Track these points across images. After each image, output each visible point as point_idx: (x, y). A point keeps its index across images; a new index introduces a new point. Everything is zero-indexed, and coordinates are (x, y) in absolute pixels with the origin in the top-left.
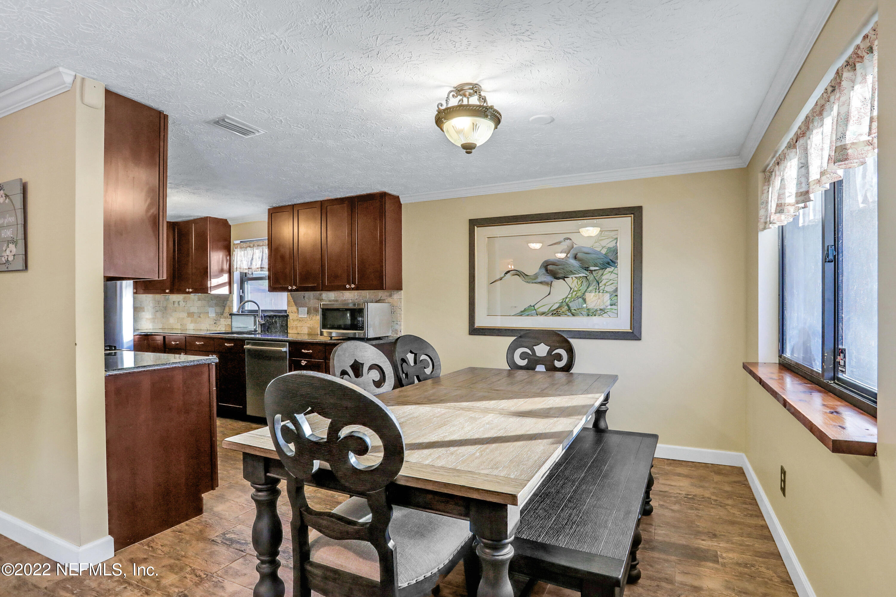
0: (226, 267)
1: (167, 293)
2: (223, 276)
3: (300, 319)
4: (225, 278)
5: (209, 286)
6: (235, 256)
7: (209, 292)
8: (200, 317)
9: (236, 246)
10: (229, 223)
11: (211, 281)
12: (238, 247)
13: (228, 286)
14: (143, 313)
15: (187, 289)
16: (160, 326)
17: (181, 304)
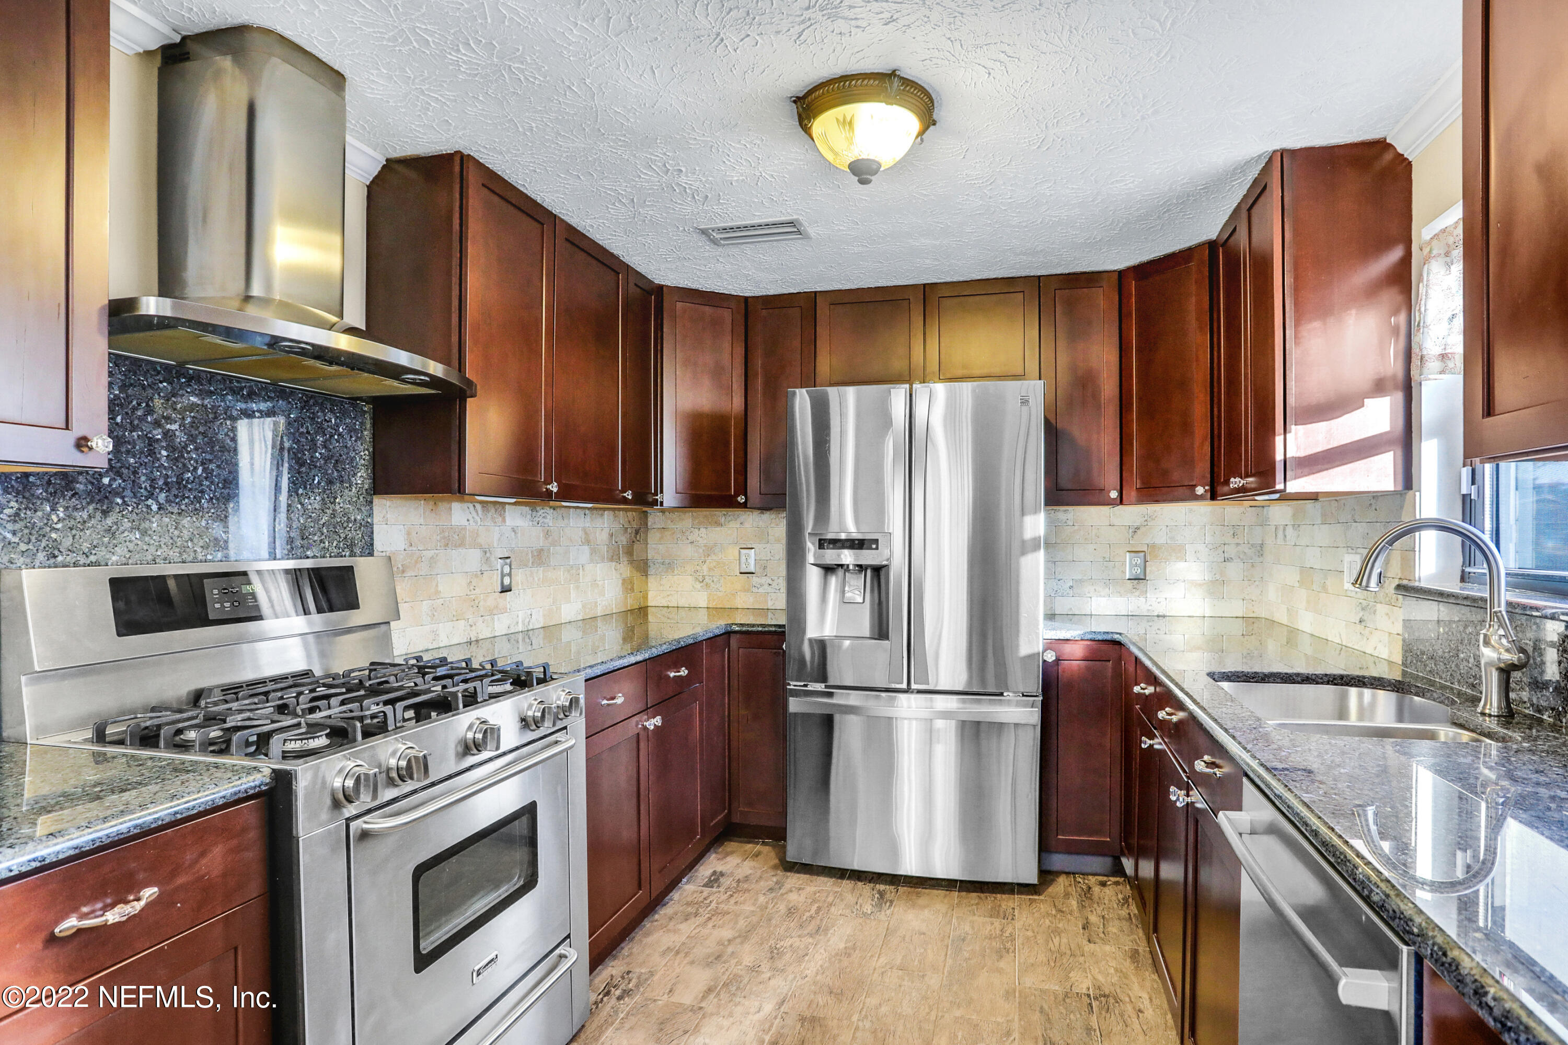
1: (1200, 497)
2: (1363, 405)
4: (1381, 414)
5: (1279, 457)
6: (1423, 302)
7: (1279, 486)
8: (1324, 588)
9: (1426, 251)
10: (1400, 150)
11: (1288, 436)
12: (1435, 252)
13: (1392, 453)
14: (1181, 565)
15: (1232, 480)
16: (1237, 608)
17: (1288, 537)
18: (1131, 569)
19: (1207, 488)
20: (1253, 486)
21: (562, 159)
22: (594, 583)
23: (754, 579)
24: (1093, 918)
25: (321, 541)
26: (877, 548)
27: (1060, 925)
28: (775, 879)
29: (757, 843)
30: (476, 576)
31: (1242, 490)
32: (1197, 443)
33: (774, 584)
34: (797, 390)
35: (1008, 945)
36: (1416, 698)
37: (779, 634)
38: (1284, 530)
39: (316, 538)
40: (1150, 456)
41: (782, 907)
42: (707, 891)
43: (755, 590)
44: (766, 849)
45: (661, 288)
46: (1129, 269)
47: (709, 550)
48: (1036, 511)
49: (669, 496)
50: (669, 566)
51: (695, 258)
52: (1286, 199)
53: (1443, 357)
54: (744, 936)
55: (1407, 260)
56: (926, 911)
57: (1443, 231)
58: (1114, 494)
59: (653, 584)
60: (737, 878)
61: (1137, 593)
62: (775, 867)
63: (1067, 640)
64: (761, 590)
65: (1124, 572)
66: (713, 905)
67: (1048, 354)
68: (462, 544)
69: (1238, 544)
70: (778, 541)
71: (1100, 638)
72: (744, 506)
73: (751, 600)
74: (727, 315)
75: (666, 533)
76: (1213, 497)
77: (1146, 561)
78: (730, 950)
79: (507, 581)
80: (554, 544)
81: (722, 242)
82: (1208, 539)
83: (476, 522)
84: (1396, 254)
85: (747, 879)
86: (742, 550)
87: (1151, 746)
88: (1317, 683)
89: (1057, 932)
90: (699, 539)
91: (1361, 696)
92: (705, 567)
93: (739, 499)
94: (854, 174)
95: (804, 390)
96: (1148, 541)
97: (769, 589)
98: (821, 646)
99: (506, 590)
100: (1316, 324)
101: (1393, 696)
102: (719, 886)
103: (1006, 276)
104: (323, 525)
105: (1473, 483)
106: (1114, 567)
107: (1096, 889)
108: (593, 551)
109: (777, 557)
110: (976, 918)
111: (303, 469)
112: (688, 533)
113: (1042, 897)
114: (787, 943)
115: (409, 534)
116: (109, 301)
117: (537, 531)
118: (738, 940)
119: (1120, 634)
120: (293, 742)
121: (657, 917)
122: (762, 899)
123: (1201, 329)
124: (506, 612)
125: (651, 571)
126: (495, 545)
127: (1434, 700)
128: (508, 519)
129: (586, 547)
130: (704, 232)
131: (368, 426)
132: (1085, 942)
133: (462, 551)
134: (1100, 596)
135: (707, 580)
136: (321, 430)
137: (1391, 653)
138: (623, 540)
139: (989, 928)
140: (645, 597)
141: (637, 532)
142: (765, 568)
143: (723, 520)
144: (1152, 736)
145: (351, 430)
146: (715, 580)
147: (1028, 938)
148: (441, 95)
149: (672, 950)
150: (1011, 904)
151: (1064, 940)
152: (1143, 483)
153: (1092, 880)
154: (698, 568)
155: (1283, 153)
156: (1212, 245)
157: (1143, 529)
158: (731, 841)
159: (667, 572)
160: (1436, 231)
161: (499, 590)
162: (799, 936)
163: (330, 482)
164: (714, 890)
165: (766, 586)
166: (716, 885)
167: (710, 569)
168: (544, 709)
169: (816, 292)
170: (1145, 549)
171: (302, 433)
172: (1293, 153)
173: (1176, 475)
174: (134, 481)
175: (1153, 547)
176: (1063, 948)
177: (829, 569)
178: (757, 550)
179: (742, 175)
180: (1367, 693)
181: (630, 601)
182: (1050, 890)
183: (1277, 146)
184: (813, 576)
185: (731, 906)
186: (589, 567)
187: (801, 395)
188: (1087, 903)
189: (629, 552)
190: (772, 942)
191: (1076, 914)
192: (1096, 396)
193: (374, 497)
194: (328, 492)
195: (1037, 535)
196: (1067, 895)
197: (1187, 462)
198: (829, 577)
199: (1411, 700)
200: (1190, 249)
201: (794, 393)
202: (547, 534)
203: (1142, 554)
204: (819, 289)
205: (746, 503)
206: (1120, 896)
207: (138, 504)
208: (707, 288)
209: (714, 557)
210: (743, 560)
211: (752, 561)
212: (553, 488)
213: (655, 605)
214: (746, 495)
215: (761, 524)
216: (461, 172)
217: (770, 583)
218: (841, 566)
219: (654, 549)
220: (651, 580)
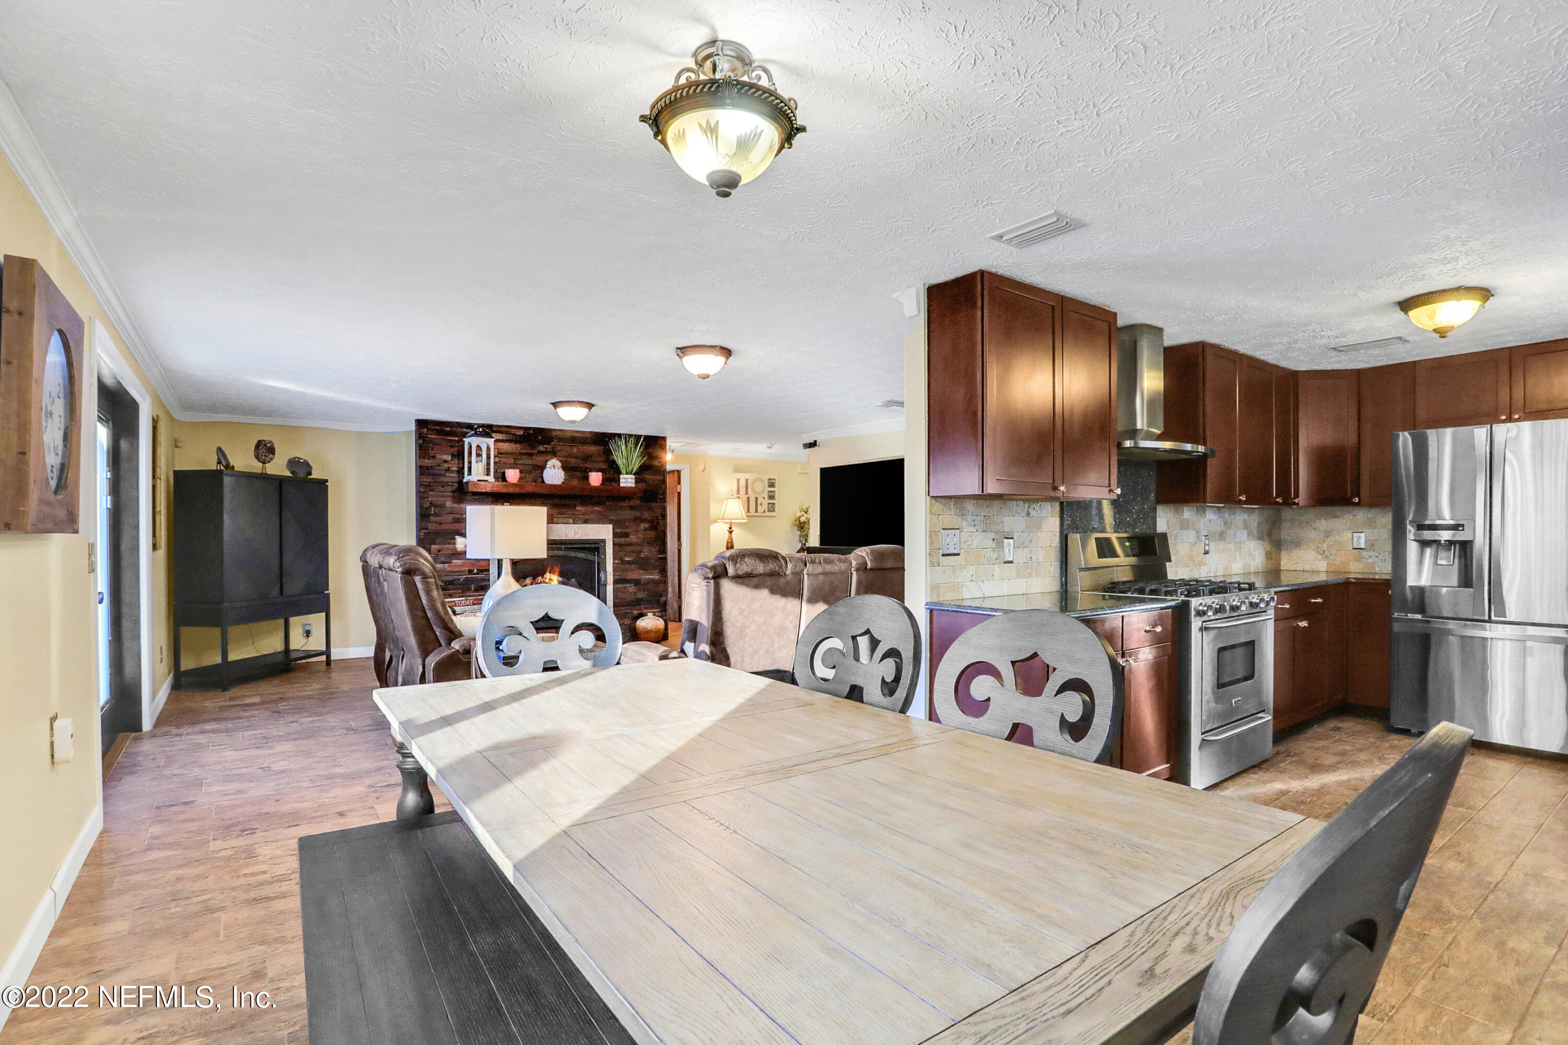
22: (1250, 554)
23: (1364, 553)
25: (1141, 526)
26: (1463, 530)
29: (1367, 719)
30: (1193, 545)
33: (1382, 556)
34: (1401, 433)
37: (1386, 584)
39: (1140, 524)
43: (1365, 559)
45: (1296, 373)
47: (1328, 534)
49: (1302, 500)
50: (1297, 544)
59: (1285, 556)
64: (1371, 559)
68: (1186, 529)
70: (1384, 527)
72: (1358, 504)
73: (1362, 567)
74: (1344, 383)
75: (1295, 523)
79: (1207, 548)
80: (1228, 529)
83: (1194, 518)
86: (1355, 534)
90: (1320, 526)
92: (1325, 545)
93: (1354, 500)
94: (1437, 333)
95: (1406, 433)
97: (1377, 560)
98: (1420, 592)
99: (1206, 553)
104: (1142, 518)
108: (1249, 534)
109: (1382, 538)
112: (1312, 523)
115: (1168, 522)
117: (1220, 522)
120: (1174, 594)
124: (1206, 565)
125: (1284, 547)
126: (1202, 529)
128: (1207, 514)
129: (1245, 531)
130: (1333, 348)
131: (1155, 473)
133: (1188, 531)
135: (1326, 553)
138: (1266, 527)
140: (1279, 564)
141: (1273, 522)
142: (1374, 545)
143: (1340, 514)
145: (1150, 476)
146: (1333, 553)
154: (1319, 545)
158: (1346, 715)
159: (1295, 548)
161: (1203, 553)
163: (1144, 498)
165: (1375, 557)
167: (1329, 546)
168: (1261, 599)
169: (1415, 362)
177: (1424, 544)
178: (1367, 533)
181: (1270, 566)
184: (1412, 548)
186: (1247, 543)
187: (1404, 436)
189: (1270, 535)
193: (1158, 505)
194: (1143, 503)
198: (1425, 549)
201: (1398, 435)
202: (1226, 523)
205: (1359, 502)
208: (1329, 368)
209: (1332, 538)
210: (1355, 540)
211: (1363, 541)
212: (1243, 498)
213: (1285, 568)
214: (1359, 497)
215: (1370, 515)
216: (1203, 351)
217: (1378, 555)
218: (1435, 541)
219: (1286, 533)
220: (1283, 553)
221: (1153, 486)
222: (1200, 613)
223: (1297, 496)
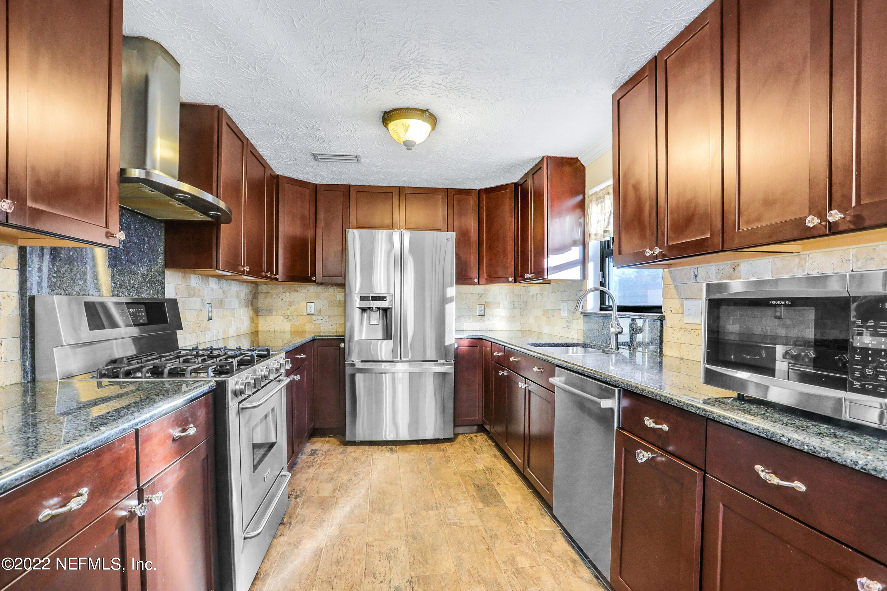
0: (578, 236)
1: (510, 282)
2: (571, 249)
3: (687, 326)
4: (575, 253)
5: (546, 266)
6: (590, 215)
7: (546, 277)
8: (553, 316)
9: (590, 198)
10: (582, 163)
11: (548, 259)
12: (593, 199)
13: (579, 267)
14: (498, 310)
15: (526, 275)
16: (518, 327)
17: (538, 298)
18: (479, 312)
19: (513, 278)
20: (534, 277)
21: (266, 116)
22: (240, 318)
23: (314, 317)
24: (476, 447)
25: (147, 290)
26: (386, 301)
27: (465, 450)
28: (341, 449)
29: (326, 437)
30: (199, 311)
31: (530, 278)
32: (509, 260)
33: (324, 319)
34: (351, 231)
35: (449, 459)
36: (590, 349)
37: (340, 339)
38: (536, 295)
39: (145, 288)
40: (491, 266)
41: (350, 458)
42: (313, 457)
43: (314, 322)
44: (331, 439)
45: (278, 176)
46: (482, 189)
47: (291, 303)
48: (451, 286)
49: (279, 275)
50: (270, 311)
51: (302, 165)
52: (548, 174)
53: (596, 235)
54: (340, 470)
55: (583, 200)
56: (412, 452)
57: (596, 192)
58: (476, 280)
59: (261, 320)
60: (324, 451)
61: (482, 321)
62: (339, 445)
63: (461, 339)
64: (318, 322)
65: (476, 313)
66: (319, 461)
67: (450, 221)
68: (194, 296)
69: (518, 301)
70: (326, 299)
71: (474, 337)
72: (315, 282)
73: (313, 327)
74: (308, 191)
75: (268, 295)
76: (515, 282)
77: (485, 308)
78: (335, 475)
79: (210, 315)
80: (226, 298)
81: (320, 160)
82: (508, 299)
83: (199, 285)
84: (580, 198)
85: (328, 450)
86: (308, 303)
87: (503, 374)
88: (559, 346)
89: (465, 453)
90: (285, 298)
91: (573, 350)
92: (289, 312)
93: (313, 278)
94: (405, 146)
96: (486, 300)
97: (322, 322)
99: (210, 319)
100: (557, 220)
101: (583, 349)
102: (317, 455)
103: (434, 187)
104: (148, 282)
105: (603, 277)
106: (473, 310)
107: (474, 438)
108: (240, 302)
109: (325, 307)
110: (432, 452)
111: (140, 254)
112: (280, 295)
113: (455, 443)
114: (359, 470)
115: (176, 289)
116: (121, 169)
117: (219, 291)
118: (337, 472)
119: (482, 335)
120: (202, 374)
121: (294, 469)
122: (340, 457)
123: (511, 216)
124: (209, 330)
125: (260, 313)
126: (206, 297)
127: (595, 348)
128: (210, 284)
129: (237, 300)
130: (314, 155)
131: (163, 234)
132: (476, 454)
133: (194, 299)
134: (468, 323)
135: (290, 317)
136: (147, 234)
137: (578, 336)
138: (250, 298)
139: (439, 455)
140: (258, 327)
141: (255, 294)
142: (319, 312)
143: (298, 289)
144: (503, 370)
145: (157, 235)
146: (294, 317)
147: (455, 456)
148: (225, 83)
149: (309, 479)
150: (444, 446)
151: (469, 455)
152: (488, 275)
153: (472, 435)
154: (285, 312)
155: (547, 157)
156: (516, 185)
157: (484, 295)
158: (313, 437)
159: (269, 314)
160: (594, 192)
161: (207, 319)
162: (363, 467)
163: (150, 261)
164: (316, 456)
165: (320, 320)
166: (316, 454)
167: (291, 312)
168: (280, 364)
169: (350, 185)
170: (485, 303)
171: (140, 235)
172: (550, 157)
173: (501, 273)
174: (81, 255)
175: (488, 302)
176: (469, 457)
177: (363, 310)
178: (316, 303)
179: (345, 135)
180: (575, 348)
181: (252, 328)
182: (457, 440)
183: (546, 154)
185: (326, 460)
186: (238, 310)
188: (472, 443)
189: (252, 304)
190: (352, 471)
191: (470, 446)
192: (469, 239)
193: (166, 269)
194: (149, 266)
195: (452, 295)
196: (464, 441)
197: (505, 268)
198: (364, 313)
199: (588, 350)
200: (506, 185)
201: (349, 232)
202: (224, 292)
203: (483, 305)
204: (351, 184)
205: (315, 280)
206: (484, 439)
207: (83, 266)
208: (299, 178)
209: (293, 307)
210: (309, 308)
211: (313, 308)
212: (247, 269)
213: (261, 330)
214: (315, 277)
215: (318, 291)
216: (219, 115)
217: (322, 318)
218: (369, 308)
219: (262, 303)
220: (260, 317)
221: (161, 249)
222: (236, 394)
223: (277, 273)
